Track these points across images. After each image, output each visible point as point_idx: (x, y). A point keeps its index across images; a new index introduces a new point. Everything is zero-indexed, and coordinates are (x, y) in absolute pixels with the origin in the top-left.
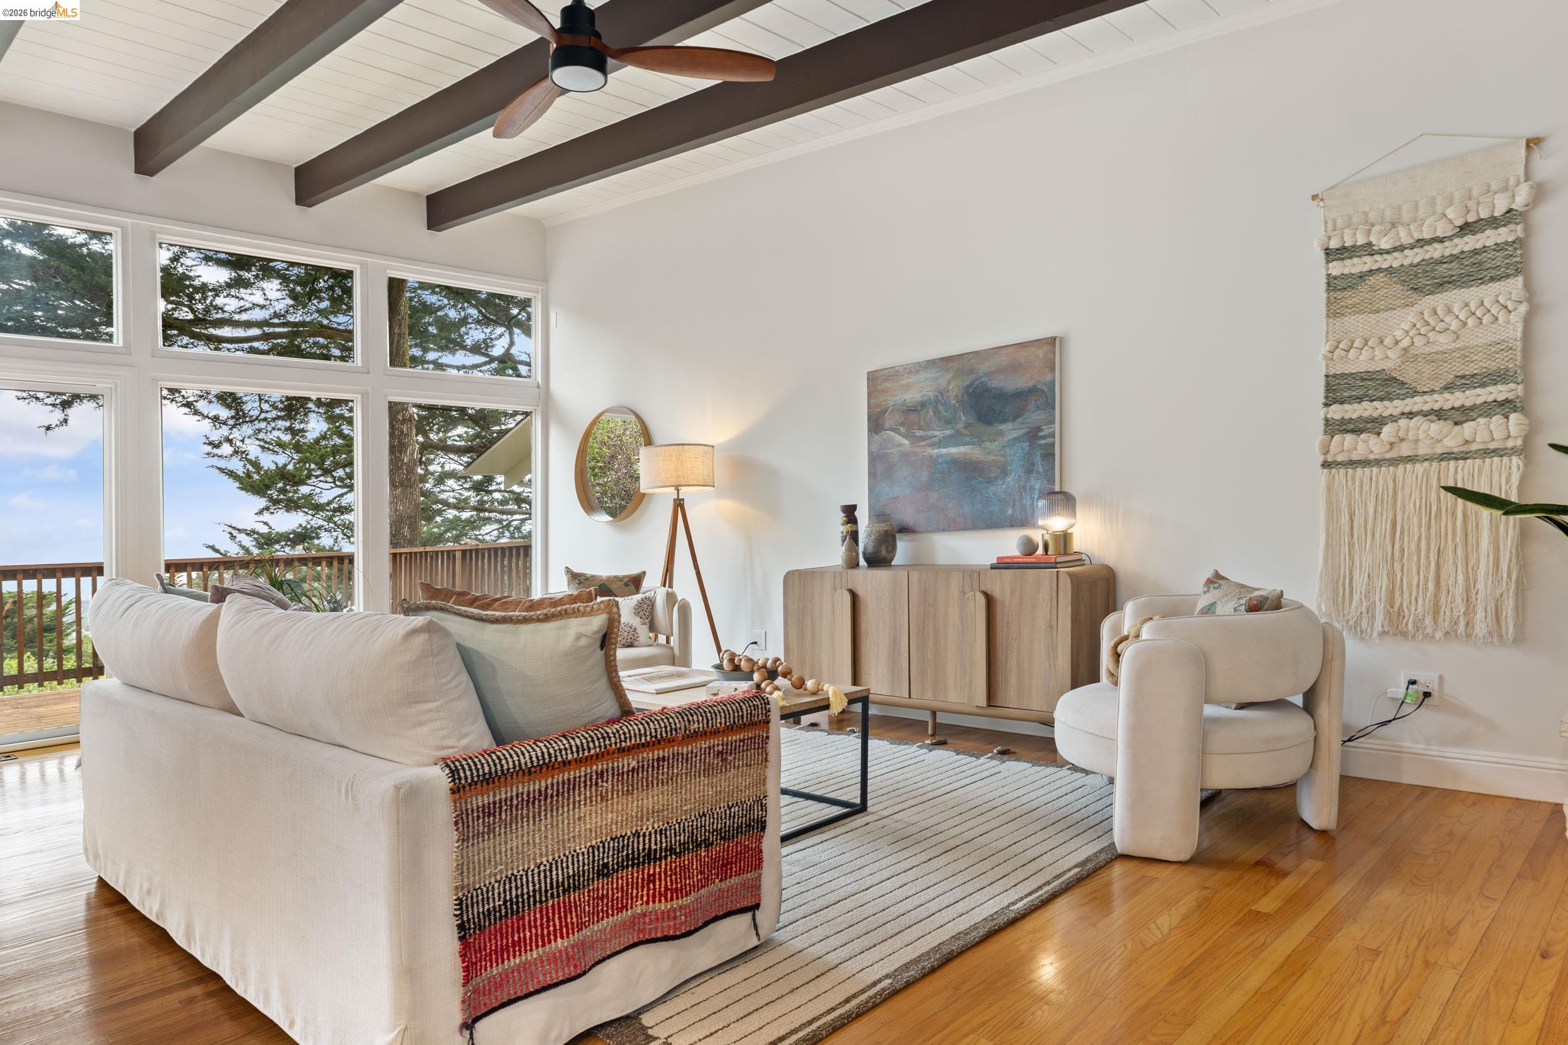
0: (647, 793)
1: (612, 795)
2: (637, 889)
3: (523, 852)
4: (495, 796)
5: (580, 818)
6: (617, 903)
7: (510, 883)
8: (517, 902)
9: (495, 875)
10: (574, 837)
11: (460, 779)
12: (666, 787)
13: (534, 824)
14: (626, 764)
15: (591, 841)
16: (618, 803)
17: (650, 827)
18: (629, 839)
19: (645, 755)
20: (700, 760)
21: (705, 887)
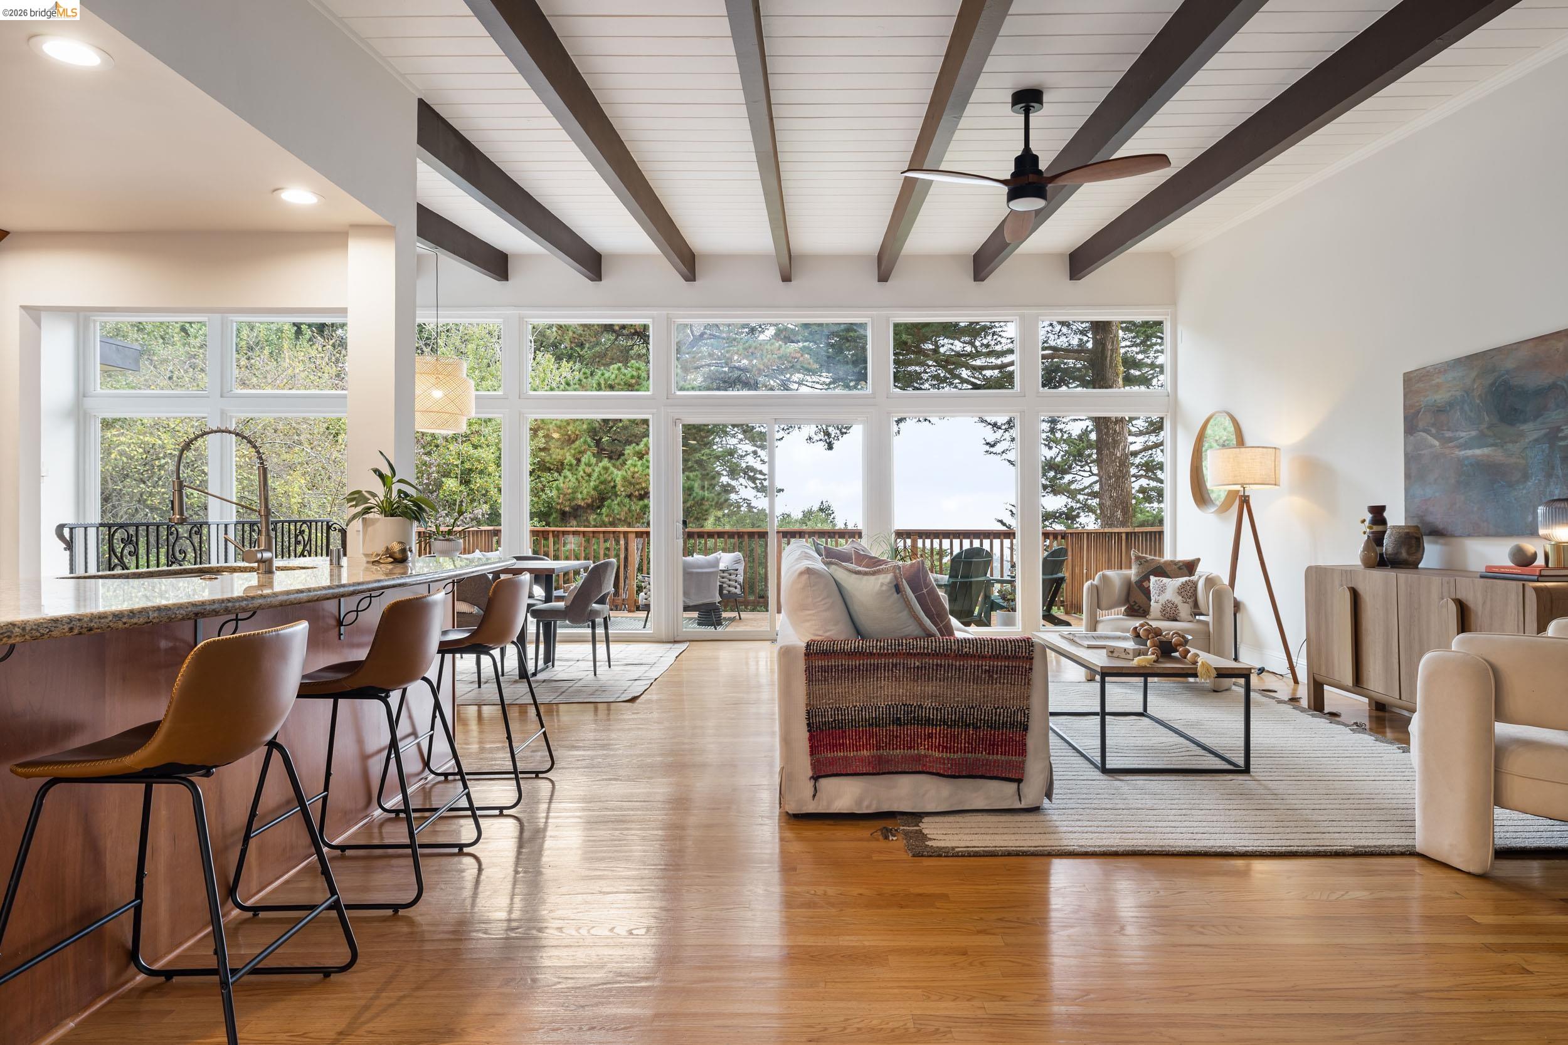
0: (928, 684)
1: (903, 679)
2: (921, 739)
3: (846, 697)
4: (828, 662)
5: (881, 687)
6: (907, 744)
7: (838, 711)
8: (842, 723)
9: (829, 704)
10: (877, 697)
11: (810, 649)
12: (942, 683)
13: (852, 683)
14: (913, 662)
15: (888, 702)
16: (907, 684)
17: (929, 705)
18: (915, 707)
19: (927, 660)
20: (971, 672)
21: (972, 753)
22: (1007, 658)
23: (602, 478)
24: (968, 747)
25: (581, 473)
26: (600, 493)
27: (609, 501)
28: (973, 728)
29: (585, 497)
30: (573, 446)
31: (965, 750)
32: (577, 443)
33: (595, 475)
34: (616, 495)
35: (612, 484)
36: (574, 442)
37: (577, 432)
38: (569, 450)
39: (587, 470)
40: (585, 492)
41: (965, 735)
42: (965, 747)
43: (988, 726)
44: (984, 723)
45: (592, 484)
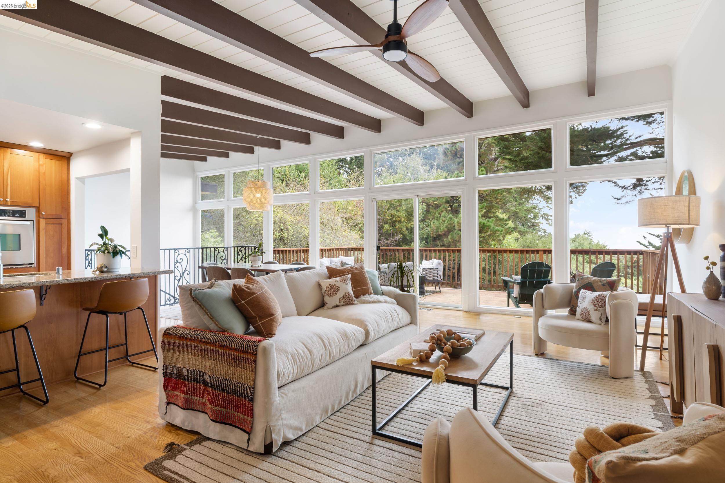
0: (208, 361)
1: (198, 356)
3: (177, 361)
4: (171, 340)
5: (190, 358)
6: (201, 394)
7: (175, 368)
8: (176, 375)
9: (172, 363)
10: (188, 363)
11: (166, 332)
12: (214, 362)
13: (179, 354)
15: (192, 367)
16: (200, 359)
18: (203, 373)
19: (208, 346)
20: (226, 357)
21: (225, 408)
22: (243, 352)
23: (449, 222)
24: (223, 404)
25: (441, 221)
26: (448, 229)
27: (452, 232)
28: (227, 393)
29: (442, 231)
30: (439, 209)
31: (221, 406)
32: (441, 207)
33: (446, 221)
34: (455, 230)
35: (454, 225)
36: (440, 207)
37: (441, 203)
38: (437, 211)
39: (443, 219)
40: (442, 229)
41: (222, 396)
42: (221, 404)
43: (234, 393)
44: (232, 391)
45: (445, 225)
